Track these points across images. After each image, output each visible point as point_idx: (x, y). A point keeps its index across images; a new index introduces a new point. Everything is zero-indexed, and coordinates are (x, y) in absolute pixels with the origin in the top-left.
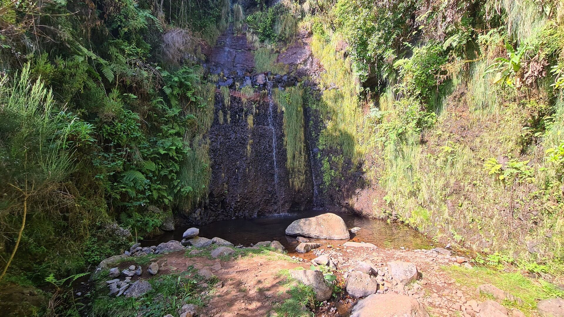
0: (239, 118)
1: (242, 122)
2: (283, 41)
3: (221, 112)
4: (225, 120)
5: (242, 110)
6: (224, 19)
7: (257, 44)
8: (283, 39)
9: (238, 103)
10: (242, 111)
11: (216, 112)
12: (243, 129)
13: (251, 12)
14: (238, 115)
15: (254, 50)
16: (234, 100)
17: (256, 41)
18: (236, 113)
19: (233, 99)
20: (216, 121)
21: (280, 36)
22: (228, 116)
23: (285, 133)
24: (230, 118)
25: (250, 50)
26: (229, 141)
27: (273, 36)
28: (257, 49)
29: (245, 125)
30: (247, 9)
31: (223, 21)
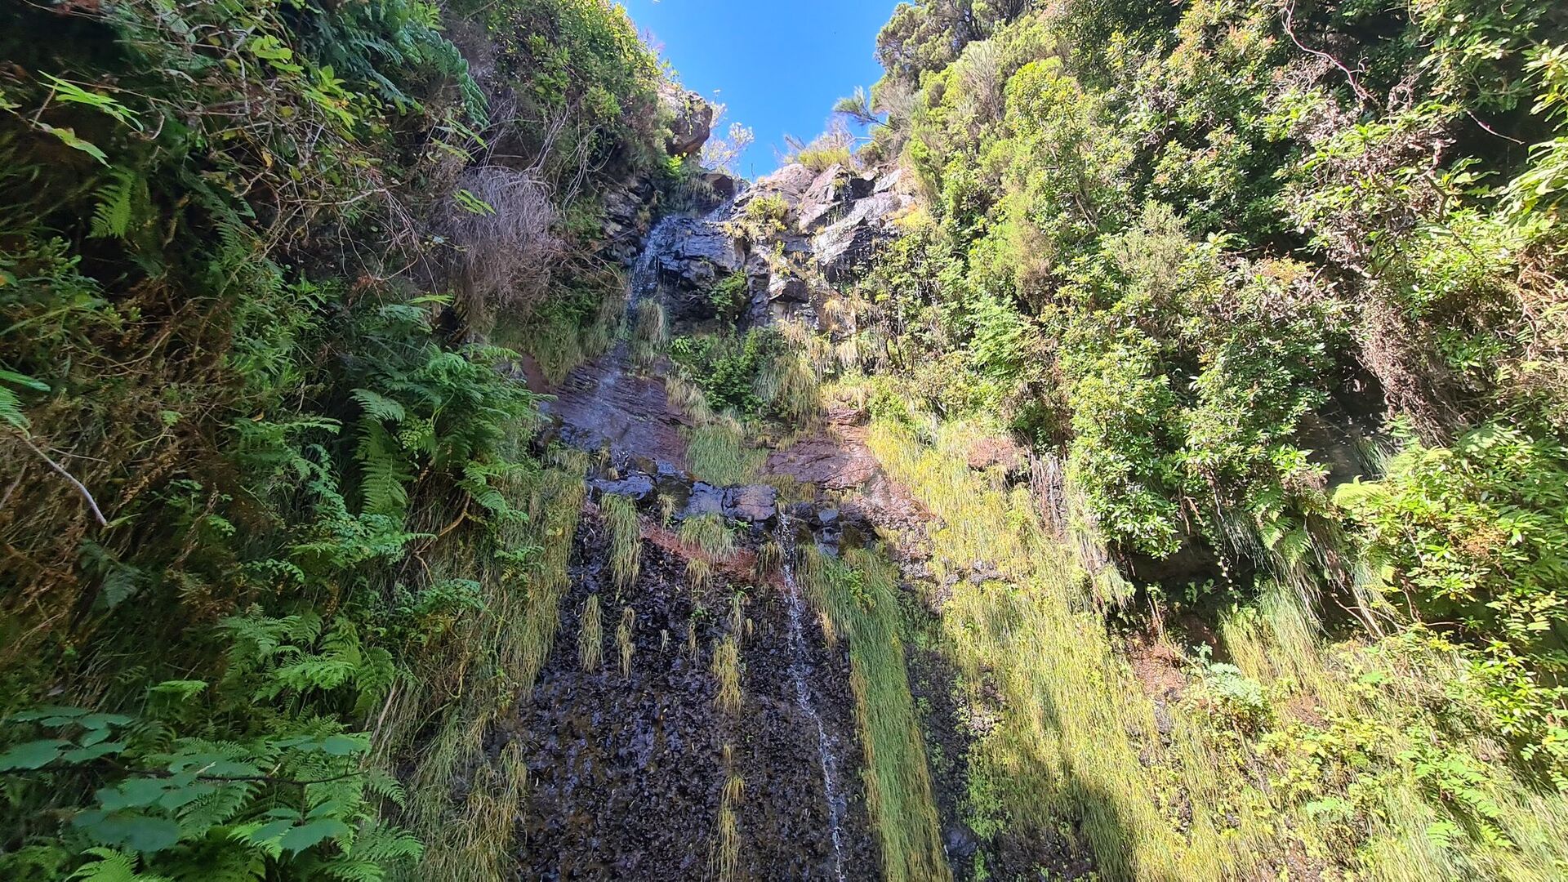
0: (674, 650)
1: (685, 667)
2: (784, 420)
3: (593, 600)
4: (610, 651)
5: (686, 611)
6: (605, 327)
7: (702, 413)
8: (784, 414)
9: (671, 576)
10: (688, 614)
11: (571, 603)
12: (691, 705)
13: (688, 331)
14: (672, 634)
15: (689, 427)
16: (655, 562)
17: (696, 404)
18: (662, 621)
19: (652, 554)
20: (564, 645)
21: (774, 404)
22: (623, 634)
23: (869, 745)
24: (632, 640)
25: (675, 422)
26: (625, 779)
27: (751, 402)
28: (699, 426)
29: (701, 690)
30: (678, 320)
31: (601, 329)
